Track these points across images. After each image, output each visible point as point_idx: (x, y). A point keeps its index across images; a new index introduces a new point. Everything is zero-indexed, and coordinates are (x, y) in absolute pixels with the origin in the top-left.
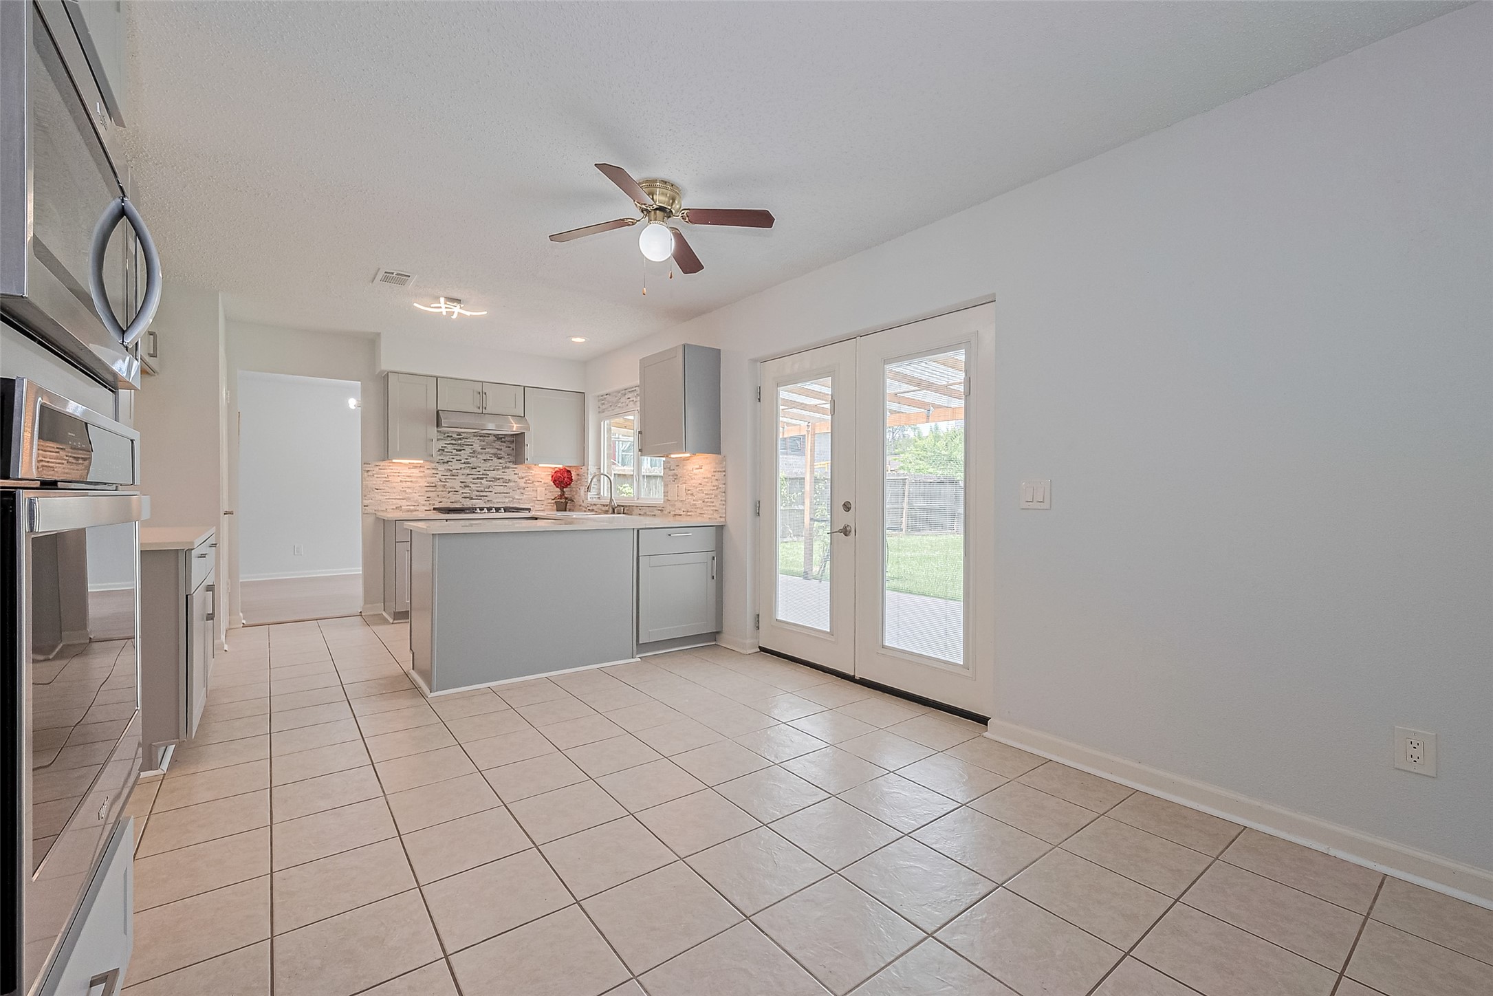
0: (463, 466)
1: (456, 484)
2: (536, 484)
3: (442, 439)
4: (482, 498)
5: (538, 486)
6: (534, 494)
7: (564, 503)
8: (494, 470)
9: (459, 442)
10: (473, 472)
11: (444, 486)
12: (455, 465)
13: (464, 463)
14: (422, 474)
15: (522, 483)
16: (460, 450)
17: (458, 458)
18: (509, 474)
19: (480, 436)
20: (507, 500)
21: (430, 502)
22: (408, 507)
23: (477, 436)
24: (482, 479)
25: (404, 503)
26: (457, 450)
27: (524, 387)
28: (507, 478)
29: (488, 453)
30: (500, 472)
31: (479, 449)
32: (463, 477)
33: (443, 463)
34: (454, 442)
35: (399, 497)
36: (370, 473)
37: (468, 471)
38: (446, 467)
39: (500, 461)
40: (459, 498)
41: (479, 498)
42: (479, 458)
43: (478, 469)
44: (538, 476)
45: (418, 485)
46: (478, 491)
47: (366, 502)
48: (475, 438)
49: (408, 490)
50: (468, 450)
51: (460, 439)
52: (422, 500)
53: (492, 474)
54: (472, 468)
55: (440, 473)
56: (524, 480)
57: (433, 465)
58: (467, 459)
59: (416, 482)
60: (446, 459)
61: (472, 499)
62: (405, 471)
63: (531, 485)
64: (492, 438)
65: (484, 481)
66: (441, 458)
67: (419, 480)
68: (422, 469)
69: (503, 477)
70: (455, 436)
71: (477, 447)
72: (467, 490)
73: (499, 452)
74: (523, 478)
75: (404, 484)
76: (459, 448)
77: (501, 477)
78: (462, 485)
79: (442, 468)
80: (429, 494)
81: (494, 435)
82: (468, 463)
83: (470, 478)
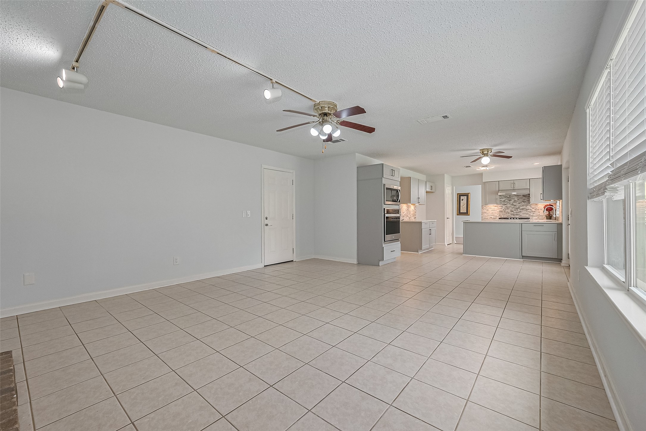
0: (511, 205)
1: (509, 211)
2: (540, 210)
4: (518, 215)
5: (541, 211)
6: (539, 213)
7: (550, 217)
8: (522, 206)
10: (515, 207)
11: (505, 211)
12: (508, 205)
14: (498, 208)
15: (533, 210)
16: (510, 201)
17: (510, 203)
18: (528, 207)
20: (527, 215)
21: (500, 216)
22: (493, 218)
24: (518, 209)
25: (493, 216)
26: (509, 201)
27: (530, 179)
29: (520, 201)
30: (524, 207)
31: (517, 200)
32: (511, 209)
34: (508, 198)
35: (491, 215)
36: (483, 209)
37: (513, 207)
38: (506, 206)
39: (525, 203)
40: (510, 215)
42: (517, 202)
43: (516, 206)
44: (540, 207)
46: (516, 213)
47: (482, 216)
48: (515, 197)
49: (494, 213)
50: (513, 200)
51: (510, 197)
52: (498, 216)
55: (503, 208)
56: (534, 209)
57: (501, 206)
59: (496, 210)
60: (506, 203)
61: (514, 215)
62: (493, 207)
63: (538, 210)
66: (504, 203)
67: (497, 210)
68: (498, 207)
69: (526, 208)
70: (508, 196)
71: (516, 199)
72: (512, 212)
73: (524, 200)
74: (534, 208)
75: (493, 211)
78: (511, 211)
79: (504, 206)
80: (500, 214)
81: (522, 195)
82: (513, 204)
83: (513, 209)
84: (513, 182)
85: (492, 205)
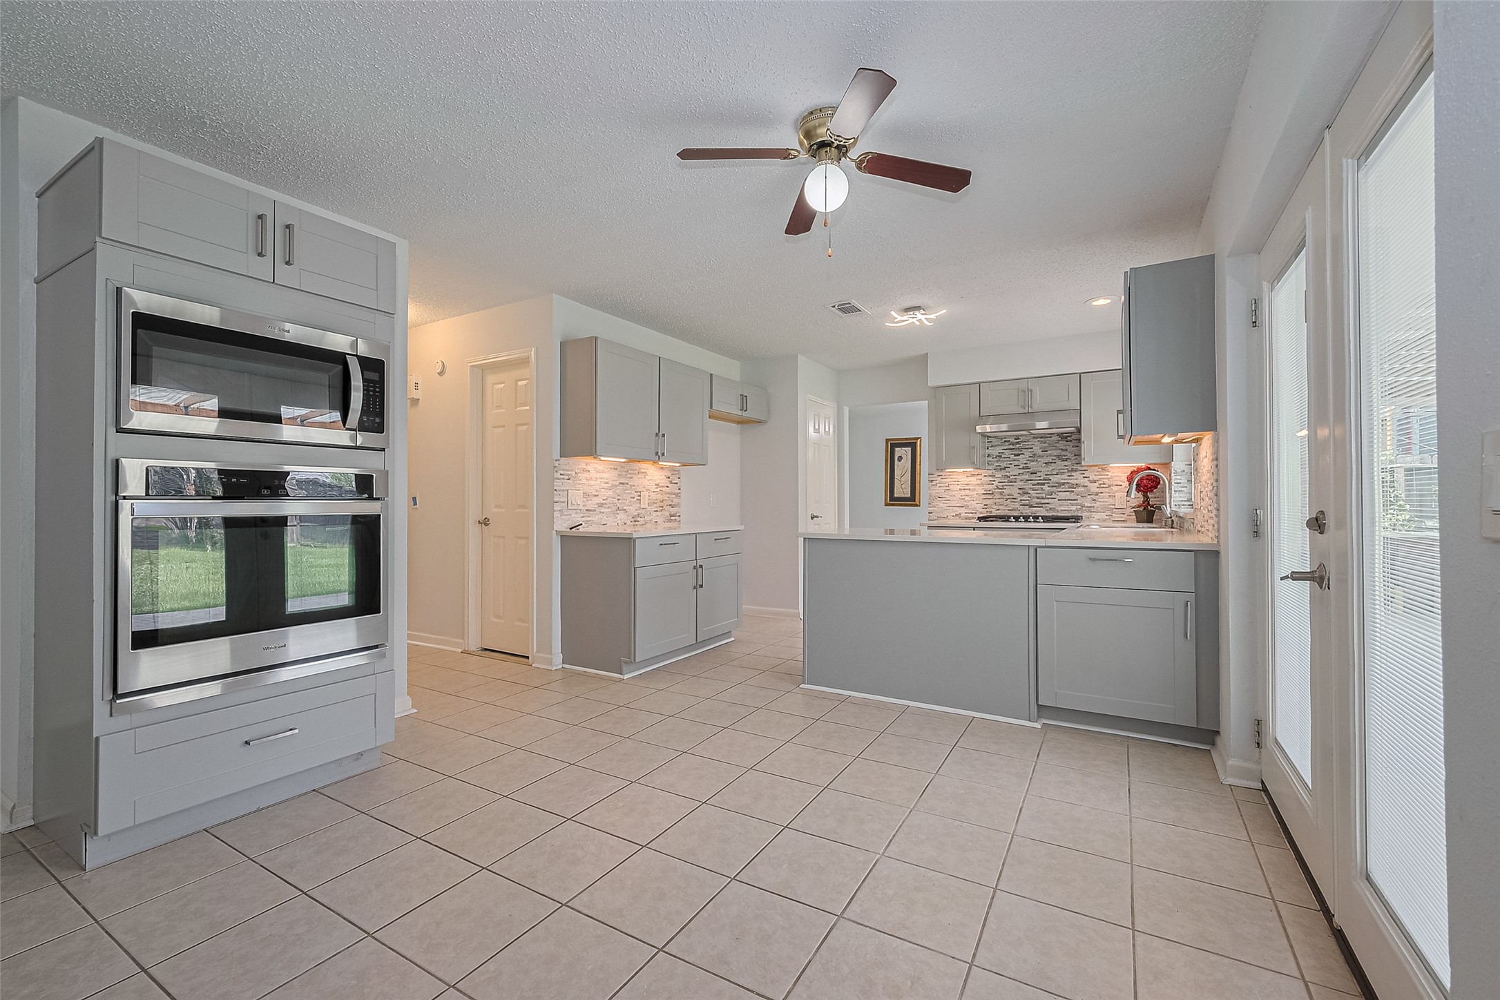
0: (1021, 471)
1: (1014, 491)
2: (1115, 488)
3: (999, 445)
4: (1043, 505)
5: (1117, 491)
6: (1111, 501)
7: (1147, 514)
8: (1057, 474)
9: (1018, 446)
10: (1033, 477)
11: (1001, 493)
12: (1013, 471)
13: (1023, 468)
14: (979, 482)
15: (1094, 488)
16: (1019, 455)
17: (1016, 463)
18: (1077, 478)
19: (1041, 438)
20: (1074, 508)
21: (988, 510)
22: (967, 515)
23: (1037, 438)
24: (1043, 484)
25: (963, 510)
26: (1015, 455)
27: (1080, 374)
28: (1074, 482)
29: (1050, 455)
30: (1064, 476)
31: (1039, 452)
32: (1022, 483)
33: (1001, 469)
34: (1011, 447)
35: (958, 505)
36: (935, 483)
37: (1027, 477)
38: (1004, 473)
39: (1066, 463)
40: (1017, 505)
41: (1040, 505)
42: (1040, 461)
43: (1039, 474)
44: (1116, 479)
45: (975, 493)
46: (1038, 498)
47: (932, 509)
48: (1035, 440)
49: (967, 498)
50: (1027, 453)
51: (1018, 443)
52: (979, 508)
53: (1054, 479)
54: (1032, 474)
55: (997, 480)
56: (1097, 484)
57: (990, 472)
58: (1025, 464)
59: (974, 490)
60: (1004, 465)
61: (1032, 506)
62: (964, 479)
63: (1107, 490)
64: (1055, 438)
65: (1046, 487)
66: (998, 464)
67: (977, 488)
68: (979, 477)
69: (1069, 481)
70: (1012, 440)
71: (1037, 449)
73: (1064, 453)
74: (1095, 482)
75: (963, 493)
76: (1017, 453)
77: (1066, 481)
78: (1021, 492)
79: (999, 474)
80: (987, 502)
81: (1058, 435)
82: (1027, 468)
83: (1029, 485)
84: (1025, 387)
85: (962, 470)
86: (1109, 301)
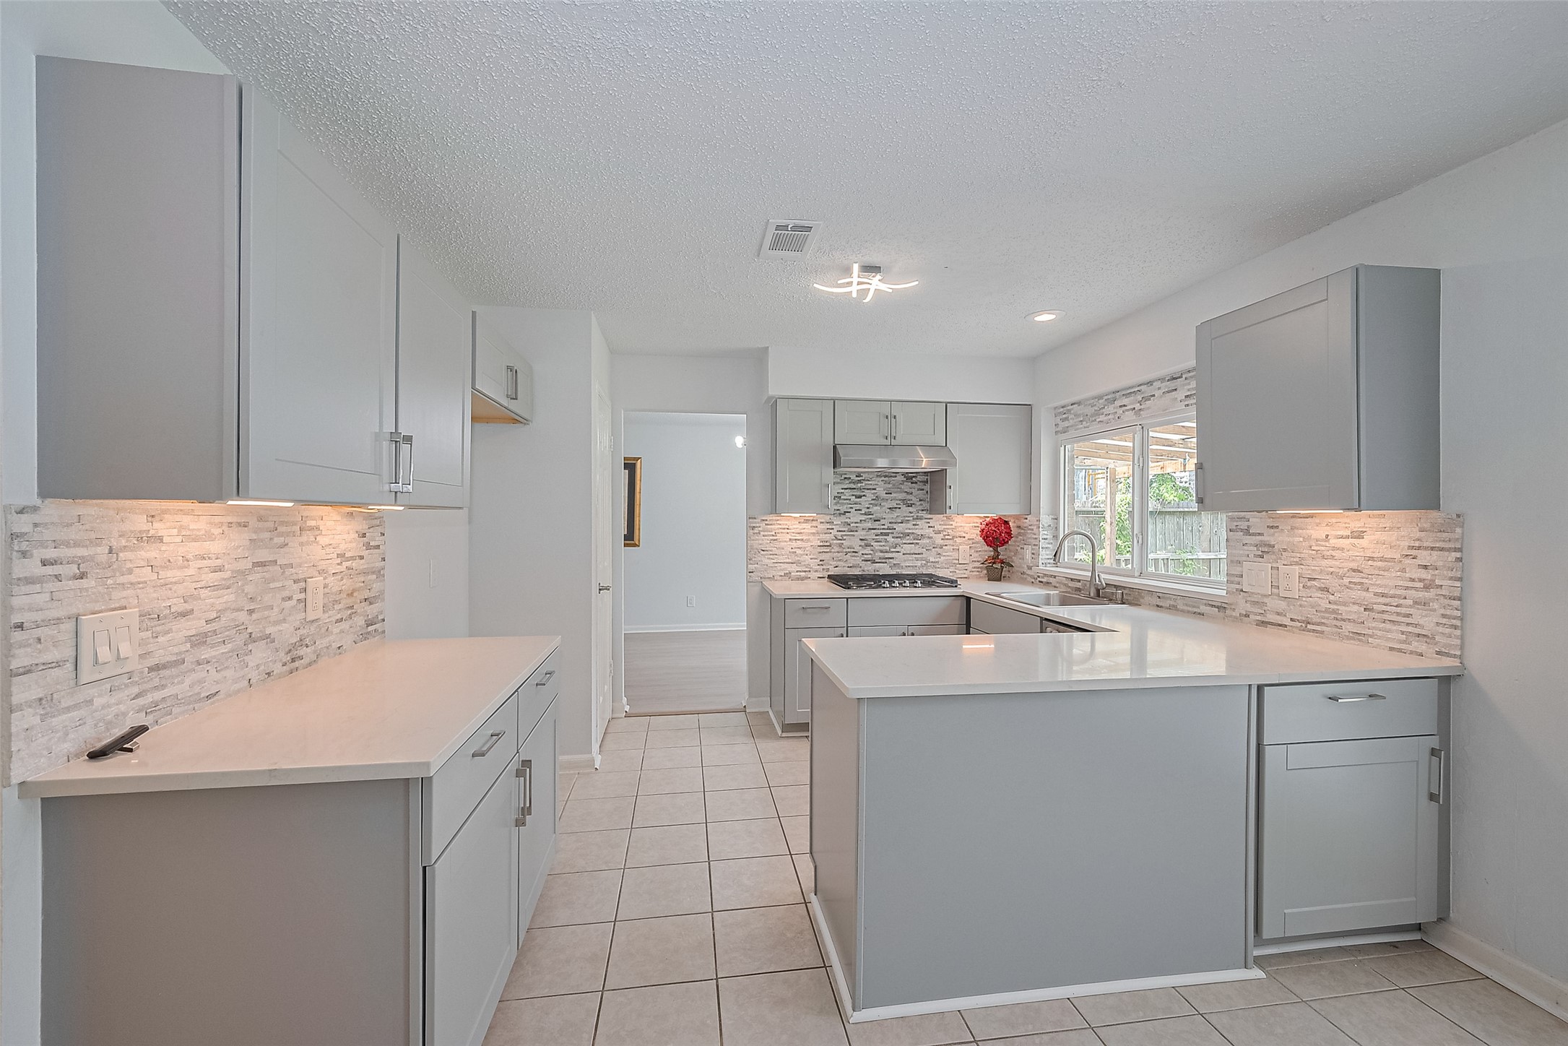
0: (863, 518)
1: (855, 542)
2: (958, 540)
3: (838, 483)
4: (887, 561)
5: (960, 544)
6: (955, 555)
7: (996, 570)
8: (902, 523)
9: (859, 485)
10: (876, 525)
11: (840, 545)
12: (854, 517)
13: (865, 514)
14: (814, 530)
15: (938, 539)
16: (860, 497)
17: (858, 507)
18: (923, 528)
19: (885, 476)
20: (919, 564)
21: (824, 567)
22: (798, 574)
23: (880, 476)
24: (887, 534)
25: (794, 568)
26: (856, 497)
27: (946, 404)
28: (919, 532)
29: (895, 499)
30: (910, 525)
31: (883, 494)
32: (864, 533)
33: (840, 514)
34: (852, 486)
35: (788, 561)
36: (756, 530)
37: (869, 525)
38: (843, 519)
39: (911, 509)
40: (858, 561)
41: (884, 561)
42: (884, 506)
43: (882, 522)
44: (960, 529)
45: (810, 544)
46: (882, 552)
47: (751, 566)
48: (878, 479)
49: (799, 551)
50: (870, 495)
51: (860, 481)
52: (814, 564)
53: (899, 528)
54: (875, 521)
55: (837, 528)
56: (942, 535)
57: (827, 518)
58: (868, 508)
59: (808, 540)
60: (843, 509)
62: (795, 526)
63: (951, 542)
64: (900, 478)
65: (889, 538)
66: (836, 508)
67: (811, 538)
68: (814, 524)
69: (914, 531)
70: (853, 477)
71: (881, 491)
72: (868, 550)
73: (909, 497)
74: (939, 532)
75: (794, 544)
76: (858, 493)
77: (910, 531)
78: (863, 543)
79: (837, 521)
80: (823, 556)
81: (903, 474)
82: (870, 514)
83: (872, 534)
84: (889, 413)
85: (798, 515)
86: (1053, 317)
